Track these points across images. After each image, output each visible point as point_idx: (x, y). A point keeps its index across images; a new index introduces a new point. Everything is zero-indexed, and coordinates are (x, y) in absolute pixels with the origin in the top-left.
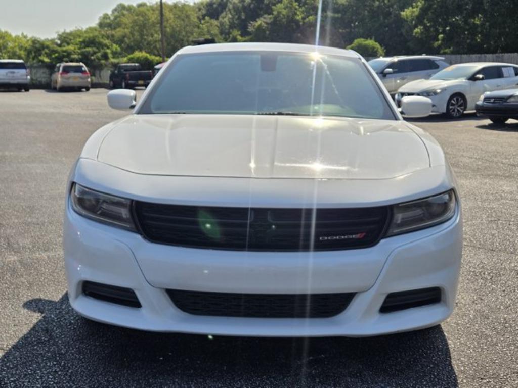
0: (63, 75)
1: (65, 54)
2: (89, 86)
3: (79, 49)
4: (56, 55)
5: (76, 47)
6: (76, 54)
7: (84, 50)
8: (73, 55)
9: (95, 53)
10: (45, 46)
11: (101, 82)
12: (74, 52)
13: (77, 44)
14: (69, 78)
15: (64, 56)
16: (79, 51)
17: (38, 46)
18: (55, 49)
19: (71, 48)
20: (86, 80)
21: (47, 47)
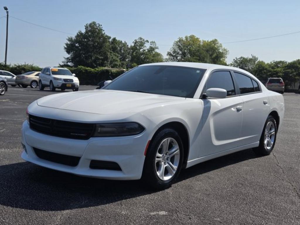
0: (269, 84)
1: (275, 73)
2: (284, 91)
3: (284, 70)
4: (270, 73)
5: (282, 69)
6: (281, 73)
7: (286, 71)
8: (280, 73)
9: (292, 72)
10: (265, 69)
11: (294, 89)
12: (280, 72)
13: (283, 68)
14: (272, 86)
15: (274, 74)
16: (284, 71)
17: (261, 68)
18: (270, 70)
19: (279, 69)
20: (281, 87)
21: (266, 69)
